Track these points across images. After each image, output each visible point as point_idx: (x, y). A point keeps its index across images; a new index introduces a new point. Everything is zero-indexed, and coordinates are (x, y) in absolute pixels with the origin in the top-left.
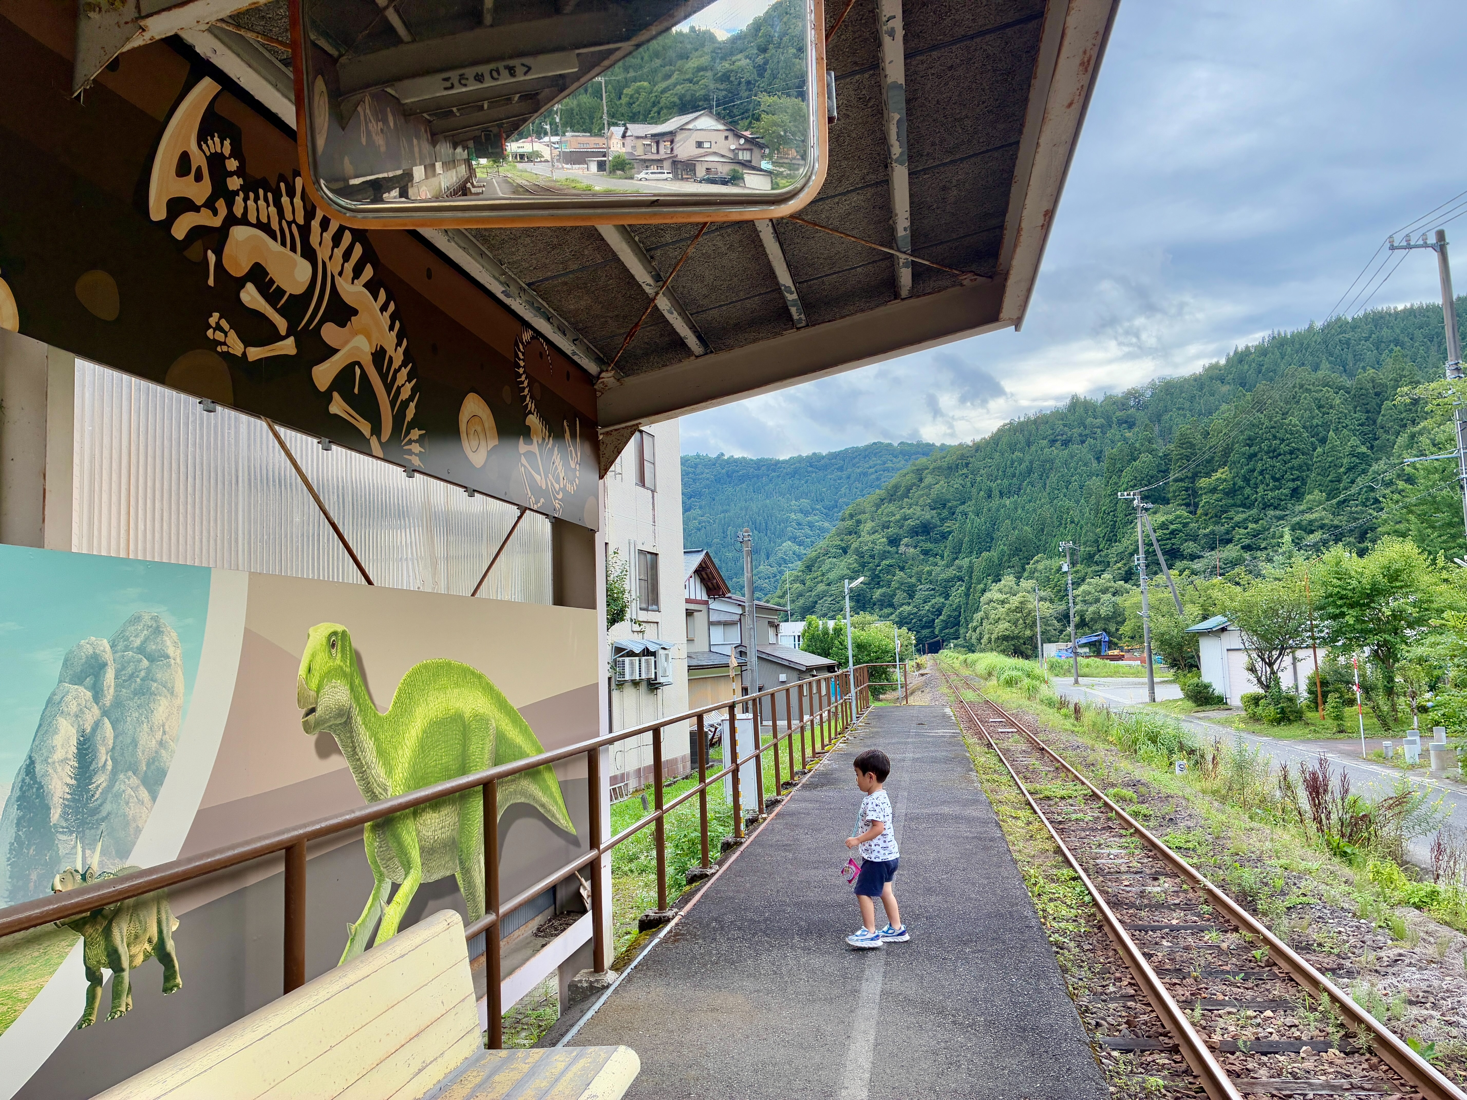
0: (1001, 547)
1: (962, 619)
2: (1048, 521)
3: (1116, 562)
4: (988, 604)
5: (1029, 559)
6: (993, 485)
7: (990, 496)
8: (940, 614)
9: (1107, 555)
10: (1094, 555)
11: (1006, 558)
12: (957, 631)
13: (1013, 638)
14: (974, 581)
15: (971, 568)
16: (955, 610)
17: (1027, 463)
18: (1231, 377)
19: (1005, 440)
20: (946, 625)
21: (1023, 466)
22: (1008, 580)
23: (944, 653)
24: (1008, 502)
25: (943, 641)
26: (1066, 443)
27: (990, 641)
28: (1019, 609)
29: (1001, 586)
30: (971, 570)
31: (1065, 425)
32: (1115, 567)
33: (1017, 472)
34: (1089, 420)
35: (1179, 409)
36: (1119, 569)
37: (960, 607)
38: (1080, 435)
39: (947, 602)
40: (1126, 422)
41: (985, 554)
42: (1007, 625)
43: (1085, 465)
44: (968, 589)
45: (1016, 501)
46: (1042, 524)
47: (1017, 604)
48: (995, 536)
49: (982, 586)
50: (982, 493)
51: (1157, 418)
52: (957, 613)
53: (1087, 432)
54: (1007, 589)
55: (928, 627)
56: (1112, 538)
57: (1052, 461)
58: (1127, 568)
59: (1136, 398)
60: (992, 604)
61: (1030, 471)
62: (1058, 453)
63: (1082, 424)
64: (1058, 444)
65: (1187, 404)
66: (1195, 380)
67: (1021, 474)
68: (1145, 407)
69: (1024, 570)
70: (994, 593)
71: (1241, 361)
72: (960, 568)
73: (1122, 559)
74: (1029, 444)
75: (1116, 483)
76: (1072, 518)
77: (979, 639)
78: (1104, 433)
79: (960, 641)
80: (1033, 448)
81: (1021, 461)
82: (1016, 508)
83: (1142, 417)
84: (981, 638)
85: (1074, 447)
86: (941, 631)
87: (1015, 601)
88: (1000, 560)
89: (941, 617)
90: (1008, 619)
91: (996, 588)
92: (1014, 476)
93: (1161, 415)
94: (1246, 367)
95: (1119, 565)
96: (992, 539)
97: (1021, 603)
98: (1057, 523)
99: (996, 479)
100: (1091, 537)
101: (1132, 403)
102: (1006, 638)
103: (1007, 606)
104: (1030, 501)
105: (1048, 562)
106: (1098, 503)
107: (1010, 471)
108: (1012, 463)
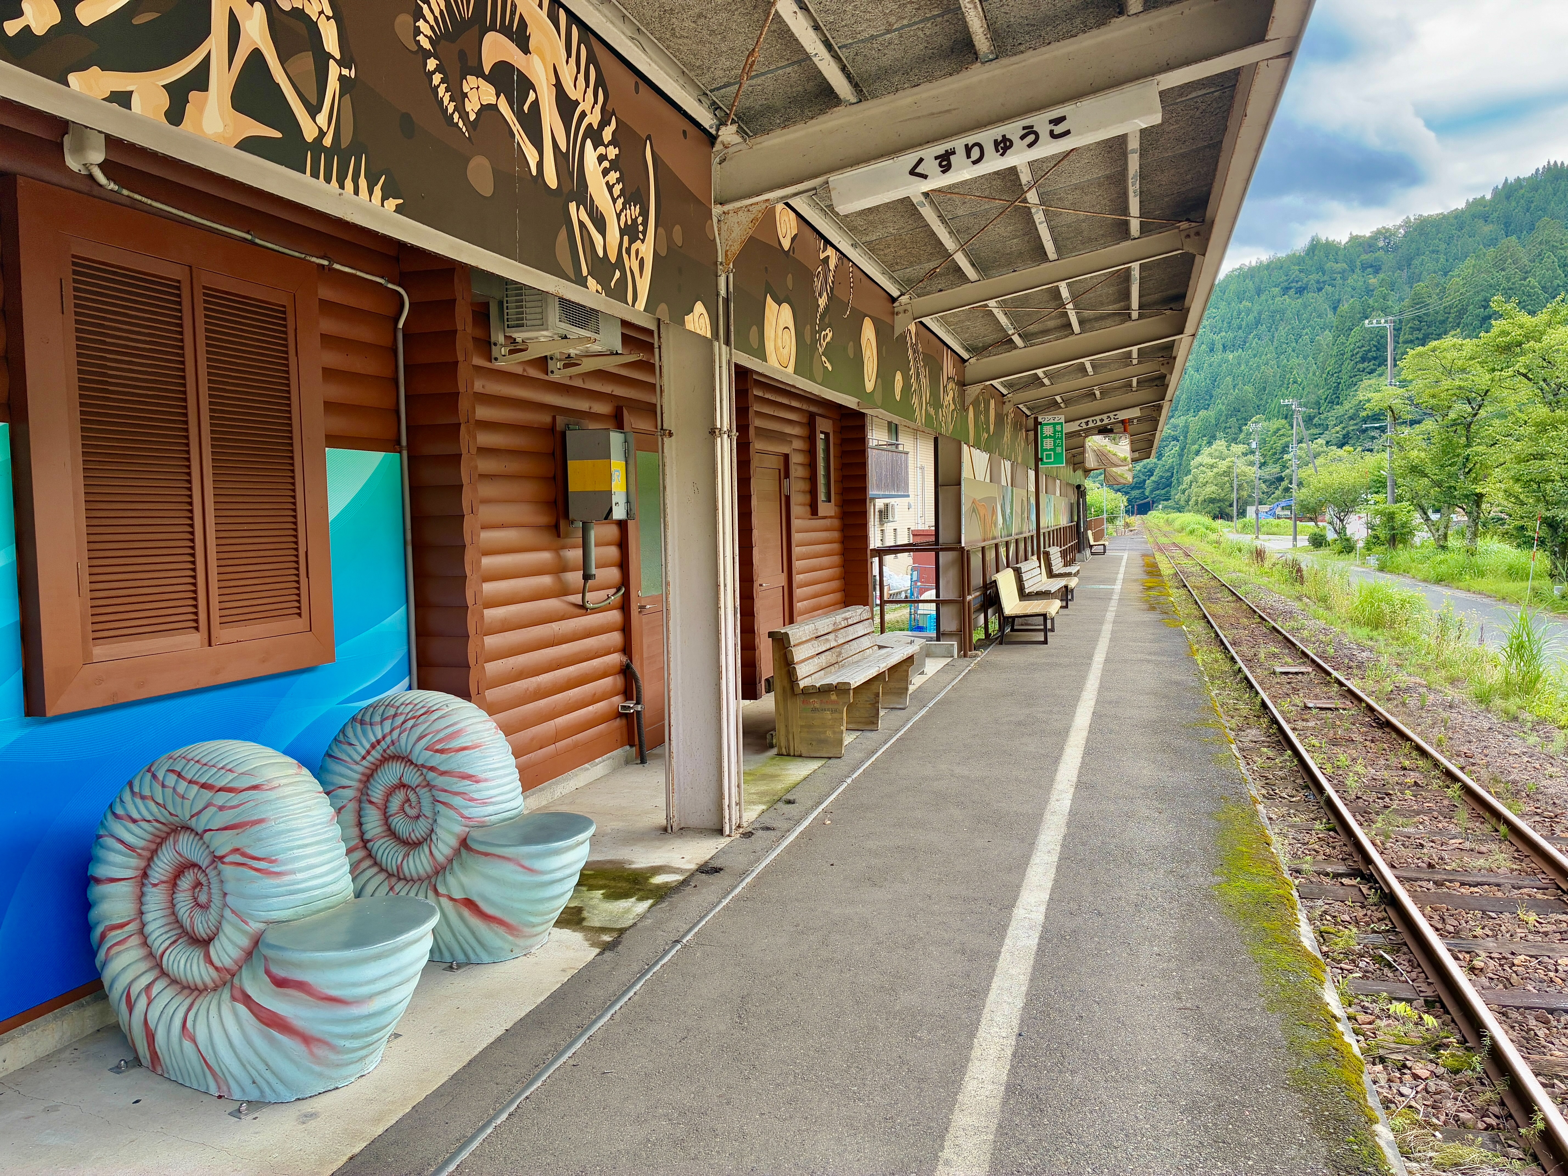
0: (1220, 406)
1: (1174, 480)
2: (1271, 379)
3: (1335, 425)
4: (1197, 468)
5: (1246, 420)
6: (1217, 338)
7: (1212, 350)
8: (1152, 475)
9: (1327, 418)
10: (1314, 417)
11: (1223, 418)
12: (1168, 492)
13: (1219, 501)
14: (1189, 441)
15: (1187, 426)
16: (1167, 471)
17: (1256, 314)
18: (1495, 215)
19: (1233, 287)
20: (1157, 486)
21: (1251, 317)
22: (1220, 445)
23: (1152, 514)
24: (1231, 357)
25: (1153, 502)
26: (1301, 291)
27: (1197, 504)
28: (1227, 473)
29: (1212, 451)
30: (1186, 432)
31: (1301, 271)
32: (1333, 431)
33: (1244, 324)
34: (1329, 265)
35: (1433, 252)
36: (1337, 433)
37: (1172, 467)
38: (1318, 282)
39: (1160, 462)
40: (1371, 266)
41: (1202, 413)
42: (1214, 488)
43: (1320, 316)
44: (1182, 450)
45: (1239, 356)
46: (1265, 382)
47: (1224, 468)
48: (1214, 393)
49: (1196, 447)
50: (1204, 347)
51: (1407, 262)
52: (1169, 474)
53: (1326, 278)
54: (1217, 454)
55: (1139, 488)
56: (1335, 400)
57: (1283, 312)
58: (1344, 432)
59: (1385, 238)
60: (1201, 468)
61: (1258, 322)
62: (1290, 303)
63: (1321, 269)
64: (1292, 292)
65: (1443, 246)
66: (1456, 218)
67: (1247, 325)
68: (1396, 248)
69: (1241, 431)
70: (1204, 458)
71: (1508, 198)
72: (1175, 427)
73: (1341, 423)
74: (1259, 292)
75: (1343, 343)
76: (1295, 378)
77: (1187, 501)
78: (1344, 279)
79: (1170, 503)
80: (1263, 297)
81: (1249, 311)
82: (1239, 364)
83: (1389, 260)
84: (1189, 500)
85: (1309, 296)
86: (1152, 491)
87: (1223, 465)
88: (1217, 420)
89: (1153, 478)
90: (1215, 482)
91: (1207, 452)
92: (1240, 328)
93: (1412, 259)
94: (1514, 204)
95: (1338, 429)
96: (1211, 397)
97: (1229, 467)
98: (1279, 383)
99: (1220, 331)
100: (1313, 398)
101: (1381, 244)
102: (1212, 501)
103: (1215, 470)
104: (1255, 356)
105: (1266, 424)
106: (1324, 362)
107: (1235, 323)
108: (1239, 313)
